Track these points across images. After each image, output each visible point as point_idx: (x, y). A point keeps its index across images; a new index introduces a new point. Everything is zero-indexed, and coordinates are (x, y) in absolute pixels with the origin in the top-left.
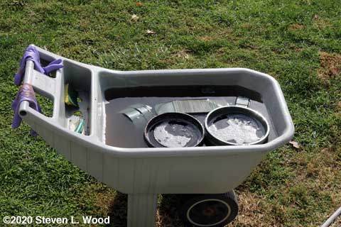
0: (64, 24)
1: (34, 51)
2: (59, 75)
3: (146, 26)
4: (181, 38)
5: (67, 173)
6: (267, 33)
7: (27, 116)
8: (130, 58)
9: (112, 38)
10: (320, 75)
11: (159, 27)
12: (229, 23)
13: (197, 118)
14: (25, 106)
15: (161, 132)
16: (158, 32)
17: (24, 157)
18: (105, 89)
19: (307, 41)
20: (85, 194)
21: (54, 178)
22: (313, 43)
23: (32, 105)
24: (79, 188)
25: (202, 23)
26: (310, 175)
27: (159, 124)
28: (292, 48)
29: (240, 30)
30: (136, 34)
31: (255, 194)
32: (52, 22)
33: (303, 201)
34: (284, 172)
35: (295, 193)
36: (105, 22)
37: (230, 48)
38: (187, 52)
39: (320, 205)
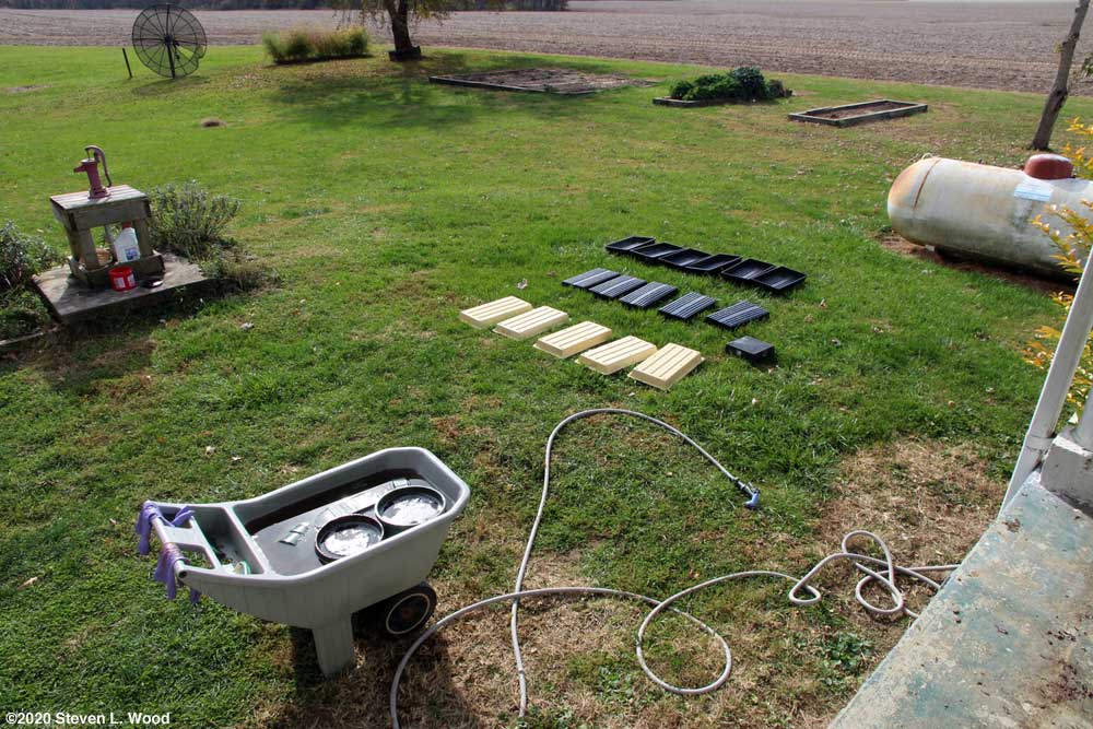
0: (122, 487)
1: (153, 508)
2: (193, 523)
3: (229, 455)
4: (277, 453)
5: (219, 646)
6: (369, 417)
7: (187, 577)
8: (229, 494)
9: (193, 480)
10: (444, 440)
11: (245, 449)
12: (323, 420)
13: (366, 514)
14: (180, 567)
15: (333, 544)
16: (247, 456)
17: (154, 652)
18: (246, 523)
19: (413, 412)
20: (254, 659)
21: (206, 658)
22: (420, 413)
23: (186, 563)
24: (244, 656)
25: (293, 428)
26: (482, 538)
27: (327, 537)
28: (402, 424)
29: (338, 424)
30: (221, 466)
31: (441, 578)
32: (104, 490)
33: (490, 564)
34: (457, 545)
35: (478, 560)
36: (176, 467)
37: (337, 445)
38: (292, 465)
39: (506, 561)
